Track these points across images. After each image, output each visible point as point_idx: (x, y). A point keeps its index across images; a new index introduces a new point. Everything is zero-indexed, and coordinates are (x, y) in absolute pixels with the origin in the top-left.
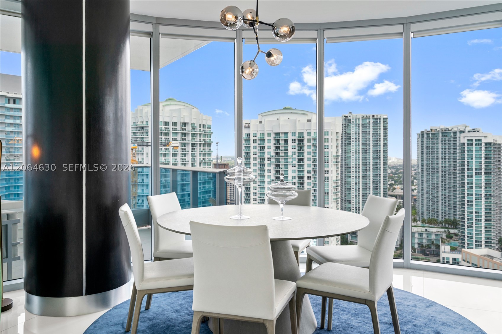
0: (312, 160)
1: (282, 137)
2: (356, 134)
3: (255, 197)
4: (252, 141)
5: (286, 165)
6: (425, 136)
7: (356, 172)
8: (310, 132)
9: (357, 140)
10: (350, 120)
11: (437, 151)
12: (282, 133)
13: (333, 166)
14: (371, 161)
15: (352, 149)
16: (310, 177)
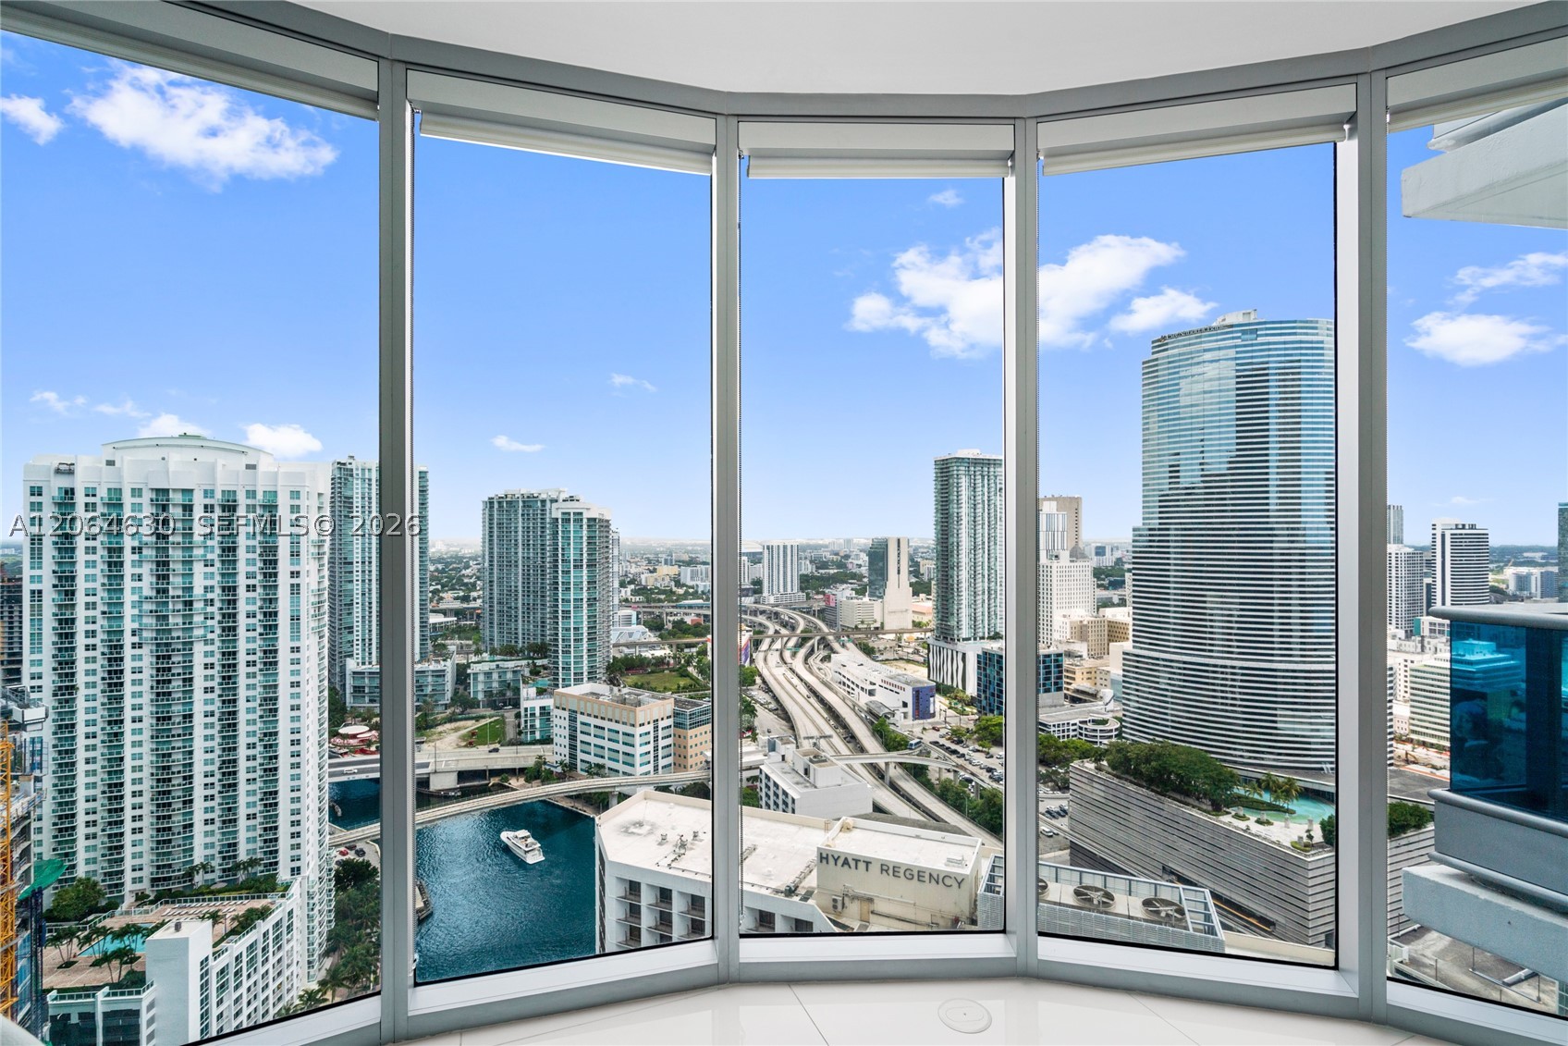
0: (258, 551)
1: (177, 498)
2: (363, 498)
4: (80, 507)
5: (188, 563)
6: (496, 506)
7: (363, 572)
8: (254, 492)
9: (366, 510)
10: (352, 470)
11: (516, 532)
12: (174, 490)
13: (312, 561)
16: (254, 586)
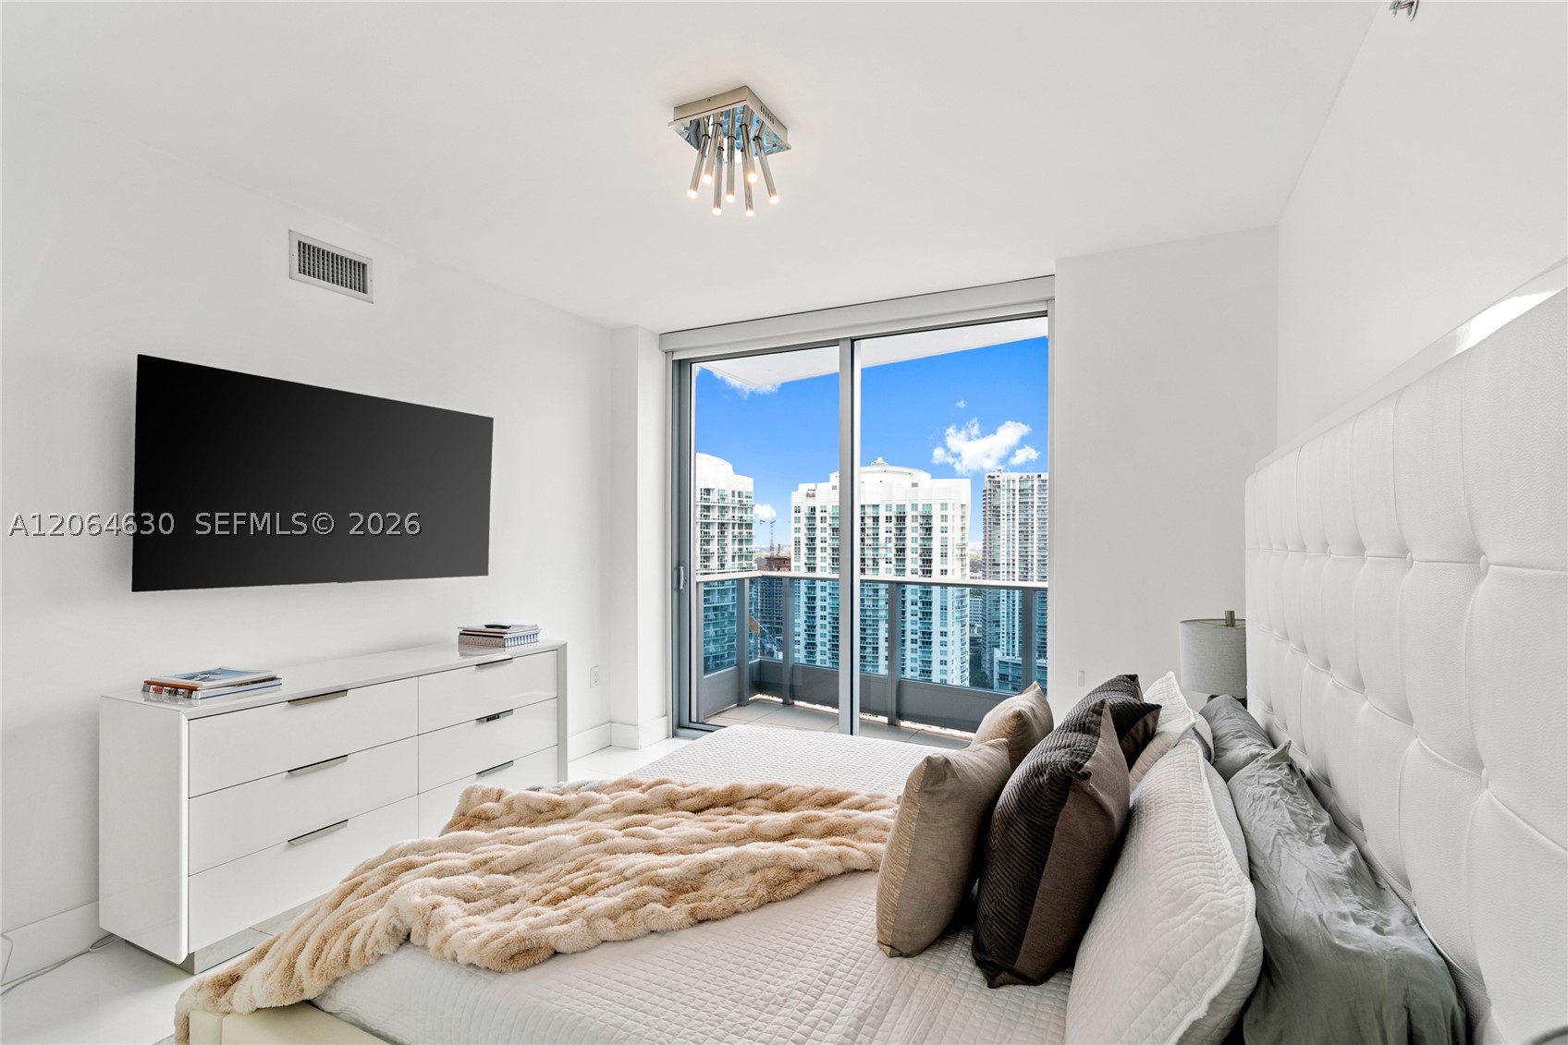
0: (919, 552)
1: (871, 512)
2: (1008, 507)
3: (823, 613)
4: (818, 520)
7: (1008, 572)
8: (917, 505)
9: (1011, 518)
10: (999, 482)
14: (1035, 553)
15: (1002, 533)
